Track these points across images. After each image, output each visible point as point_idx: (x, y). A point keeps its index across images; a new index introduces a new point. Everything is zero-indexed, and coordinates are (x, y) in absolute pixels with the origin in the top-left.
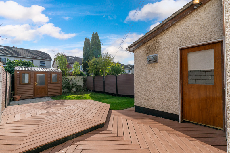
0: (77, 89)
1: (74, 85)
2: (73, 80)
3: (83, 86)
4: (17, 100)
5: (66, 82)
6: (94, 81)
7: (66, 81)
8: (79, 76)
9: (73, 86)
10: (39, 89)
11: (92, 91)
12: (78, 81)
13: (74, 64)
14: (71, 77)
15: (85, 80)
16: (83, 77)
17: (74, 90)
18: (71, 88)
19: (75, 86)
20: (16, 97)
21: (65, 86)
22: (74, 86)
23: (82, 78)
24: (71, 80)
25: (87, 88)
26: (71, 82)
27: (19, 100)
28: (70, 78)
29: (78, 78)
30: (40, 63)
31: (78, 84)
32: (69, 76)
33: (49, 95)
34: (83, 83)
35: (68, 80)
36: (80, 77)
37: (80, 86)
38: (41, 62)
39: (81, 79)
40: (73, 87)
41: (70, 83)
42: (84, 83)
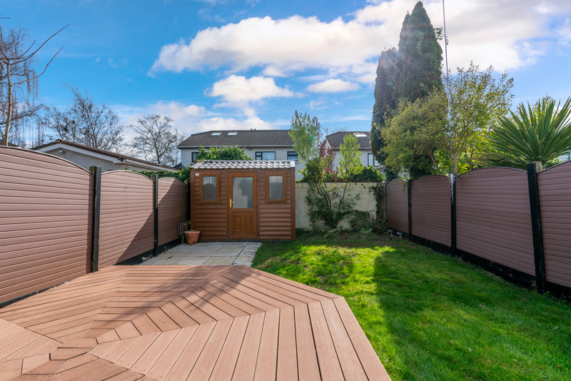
0: (353, 223)
1: (345, 211)
2: (342, 195)
3: (374, 214)
4: (191, 242)
5: (320, 200)
6: (410, 199)
7: (319, 196)
8: (360, 181)
9: (342, 211)
10: (238, 218)
11: (402, 236)
12: (358, 197)
13: (339, 150)
14: (334, 184)
15: (380, 195)
16: (375, 184)
17: (344, 224)
18: (334, 217)
19: (347, 213)
20: (189, 234)
21: (319, 212)
22: (344, 214)
23: (373, 188)
24: (336, 195)
25: (387, 221)
26: (335, 201)
27: (194, 243)
28: (330, 186)
29: (357, 188)
30: (288, 155)
31: (356, 208)
32: (328, 182)
33: (262, 238)
34: (375, 203)
35: (326, 195)
36: (364, 183)
37: (364, 215)
38: (290, 154)
39: (367, 190)
40: (340, 216)
41: (333, 202)
42: (377, 206)
